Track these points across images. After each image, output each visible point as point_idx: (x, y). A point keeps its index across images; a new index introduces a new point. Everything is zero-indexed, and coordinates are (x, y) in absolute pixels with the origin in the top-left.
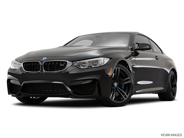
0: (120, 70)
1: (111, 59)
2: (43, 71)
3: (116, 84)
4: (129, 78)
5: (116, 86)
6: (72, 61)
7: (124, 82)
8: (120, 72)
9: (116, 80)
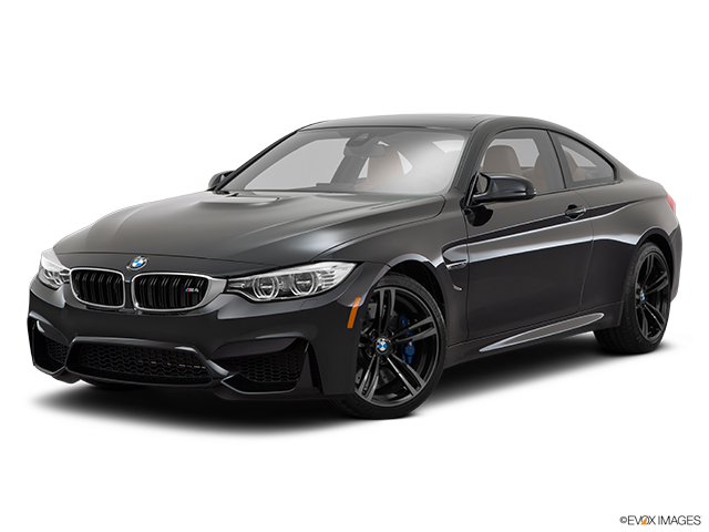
0: (397, 293)
1: (359, 264)
2: (133, 307)
3: (382, 344)
4: (429, 320)
5: (383, 349)
6: (227, 278)
7: (415, 332)
8: (396, 300)
9: (383, 328)
